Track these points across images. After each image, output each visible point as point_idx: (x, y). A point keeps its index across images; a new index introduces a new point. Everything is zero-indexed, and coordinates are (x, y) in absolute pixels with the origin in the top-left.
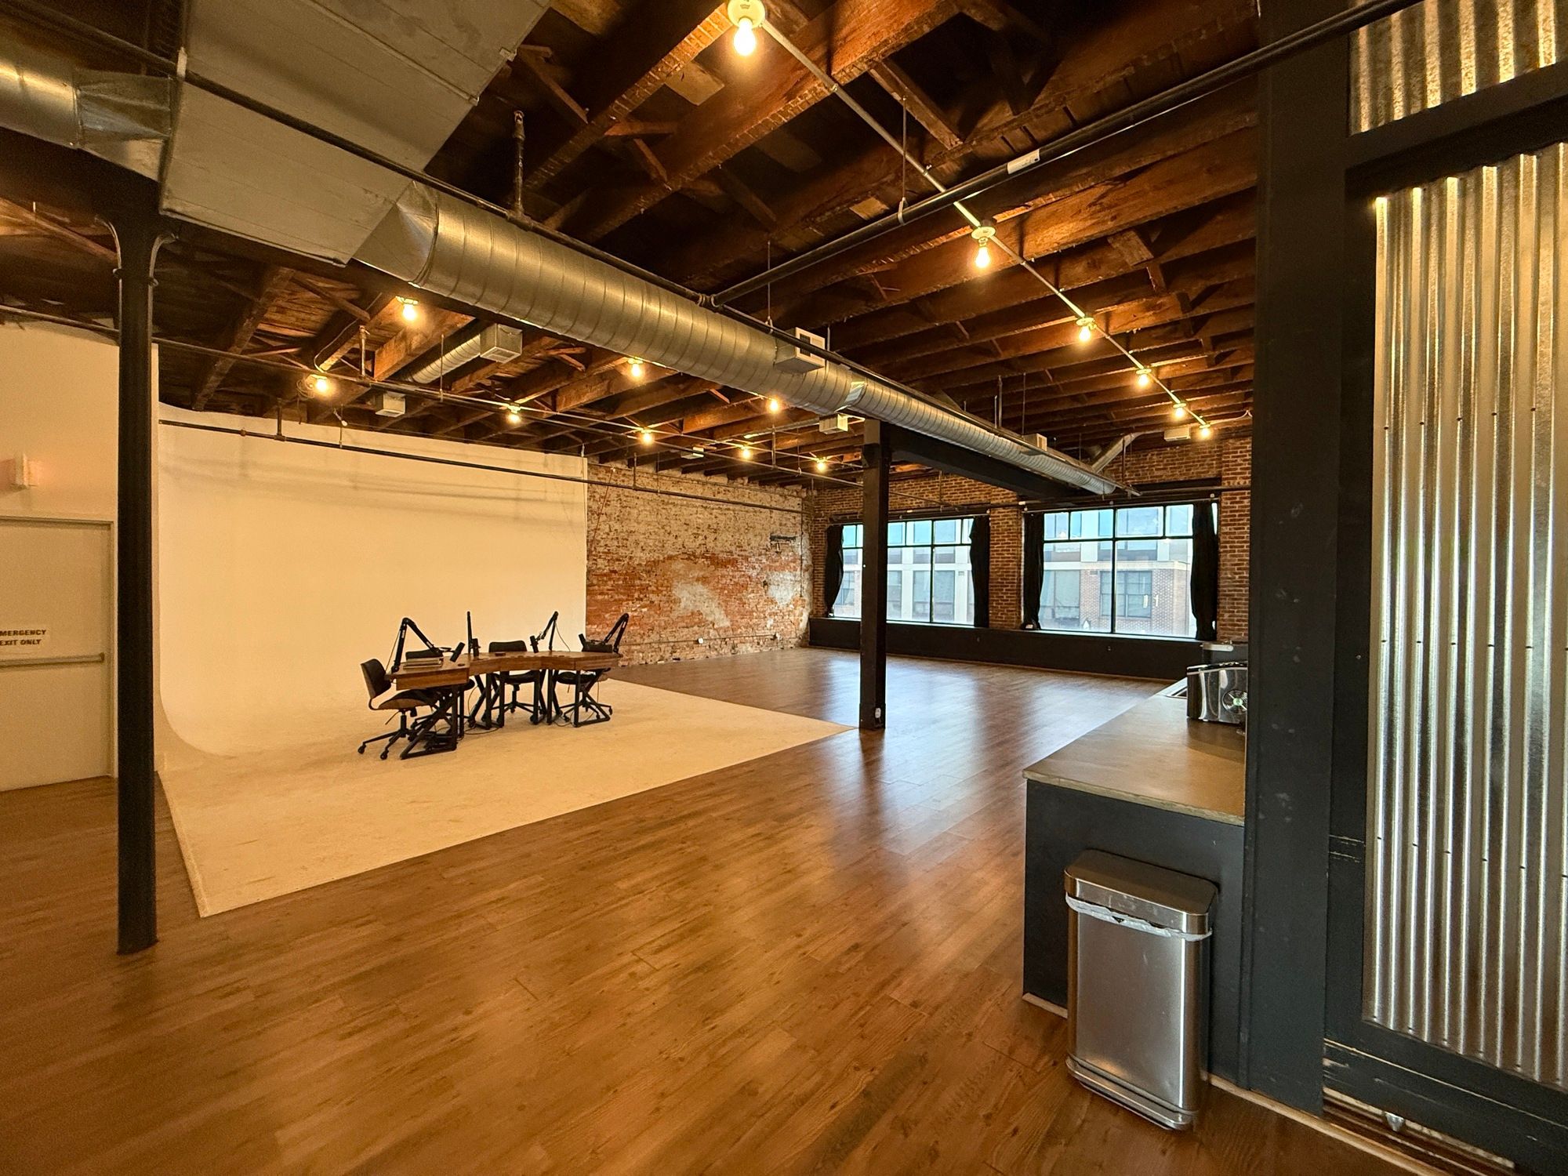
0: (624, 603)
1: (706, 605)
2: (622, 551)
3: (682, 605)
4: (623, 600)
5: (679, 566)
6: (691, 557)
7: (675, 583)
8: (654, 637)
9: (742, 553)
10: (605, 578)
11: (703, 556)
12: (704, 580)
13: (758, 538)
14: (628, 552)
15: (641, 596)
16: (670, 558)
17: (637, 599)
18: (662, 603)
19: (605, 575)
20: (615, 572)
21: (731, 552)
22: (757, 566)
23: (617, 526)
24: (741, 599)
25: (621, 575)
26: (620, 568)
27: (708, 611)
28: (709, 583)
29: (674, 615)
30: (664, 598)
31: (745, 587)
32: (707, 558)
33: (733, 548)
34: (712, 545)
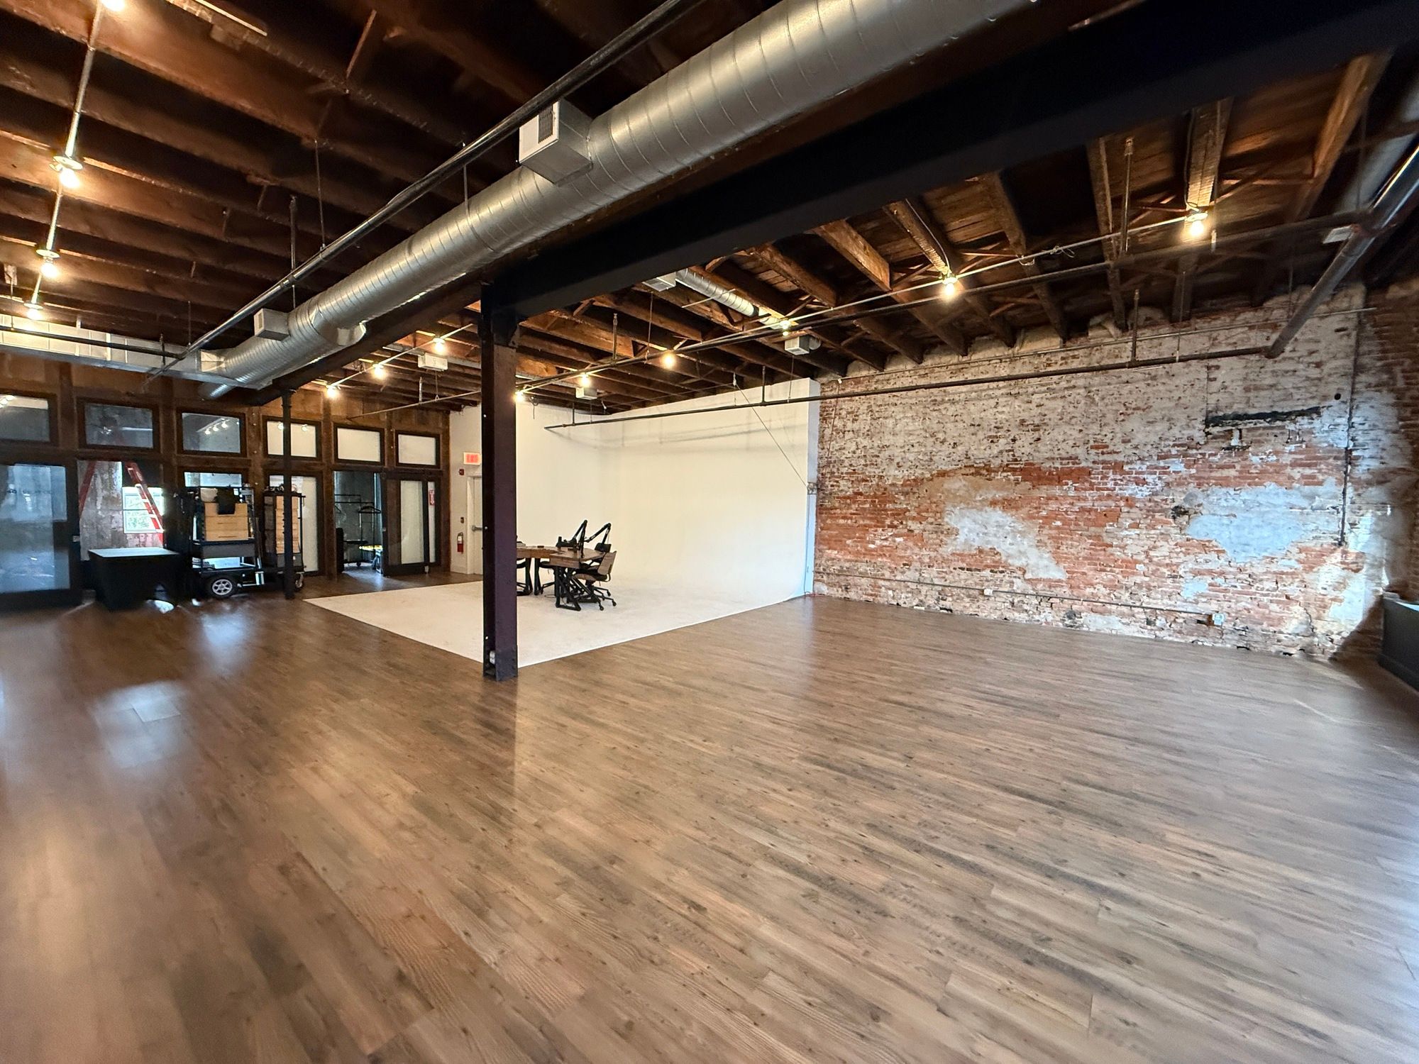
0: (871, 530)
1: (1009, 540)
2: (870, 470)
3: (961, 538)
4: (870, 526)
5: (957, 484)
6: (982, 471)
7: (949, 508)
8: (911, 575)
9: (1107, 457)
10: (848, 501)
11: (1006, 468)
12: (1008, 505)
13: (1160, 427)
14: (877, 471)
15: (896, 523)
16: (943, 474)
17: (889, 527)
18: (926, 534)
19: (849, 498)
20: (861, 494)
21: (1074, 459)
22: (1150, 479)
23: (866, 442)
24: (1098, 537)
25: (867, 497)
26: (867, 489)
27: (1013, 550)
28: (1017, 508)
29: (947, 550)
30: (930, 527)
31: (1112, 516)
32: (1014, 470)
33: (1080, 452)
34: (1028, 449)
